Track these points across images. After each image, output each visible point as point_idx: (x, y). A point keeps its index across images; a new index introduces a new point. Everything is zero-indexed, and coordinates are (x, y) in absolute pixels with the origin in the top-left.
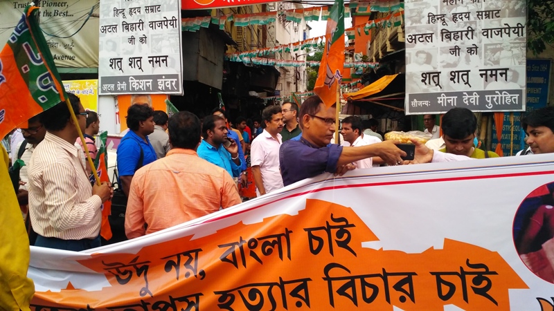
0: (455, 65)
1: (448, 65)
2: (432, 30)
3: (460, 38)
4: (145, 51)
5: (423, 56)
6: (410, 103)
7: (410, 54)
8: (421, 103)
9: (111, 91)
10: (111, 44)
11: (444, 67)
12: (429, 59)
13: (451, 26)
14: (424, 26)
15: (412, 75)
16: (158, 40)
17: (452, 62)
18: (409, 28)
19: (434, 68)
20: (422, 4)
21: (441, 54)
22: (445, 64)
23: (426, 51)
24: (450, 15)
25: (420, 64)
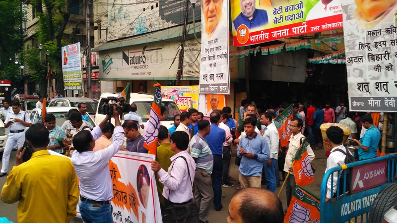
0: (378, 78)
1: (374, 78)
2: (362, 54)
3: (380, 60)
4: (215, 71)
5: (358, 71)
6: (352, 104)
7: (349, 70)
8: (358, 104)
9: (203, 92)
10: (204, 67)
11: (371, 79)
12: (361, 74)
13: (374, 51)
14: (357, 52)
15: (352, 84)
16: (220, 65)
17: (376, 76)
18: (348, 53)
19: (365, 80)
20: (355, 37)
21: (369, 71)
22: (371, 77)
23: (359, 68)
24: (373, 43)
25: (356, 77)
